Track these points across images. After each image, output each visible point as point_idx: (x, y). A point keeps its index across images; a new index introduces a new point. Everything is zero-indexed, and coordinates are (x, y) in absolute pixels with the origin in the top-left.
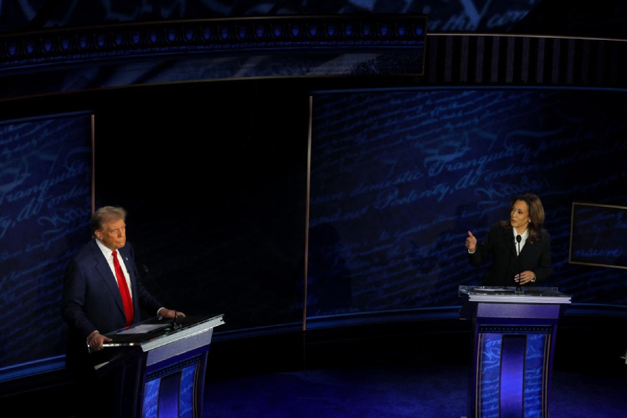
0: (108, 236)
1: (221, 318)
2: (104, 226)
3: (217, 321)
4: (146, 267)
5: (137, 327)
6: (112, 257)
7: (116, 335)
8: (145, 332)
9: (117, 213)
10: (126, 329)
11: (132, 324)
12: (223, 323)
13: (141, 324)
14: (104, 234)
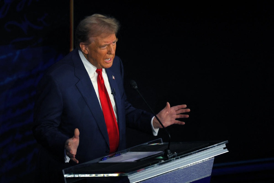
0: (96, 51)
1: (224, 146)
2: (92, 39)
3: (220, 150)
4: (135, 83)
5: (123, 155)
6: (96, 74)
7: (98, 163)
8: (133, 160)
9: (109, 25)
10: (110, 157)
11: (118, 151)
12: (226, 151)
13: (128, 151)
14: (90, 48)
